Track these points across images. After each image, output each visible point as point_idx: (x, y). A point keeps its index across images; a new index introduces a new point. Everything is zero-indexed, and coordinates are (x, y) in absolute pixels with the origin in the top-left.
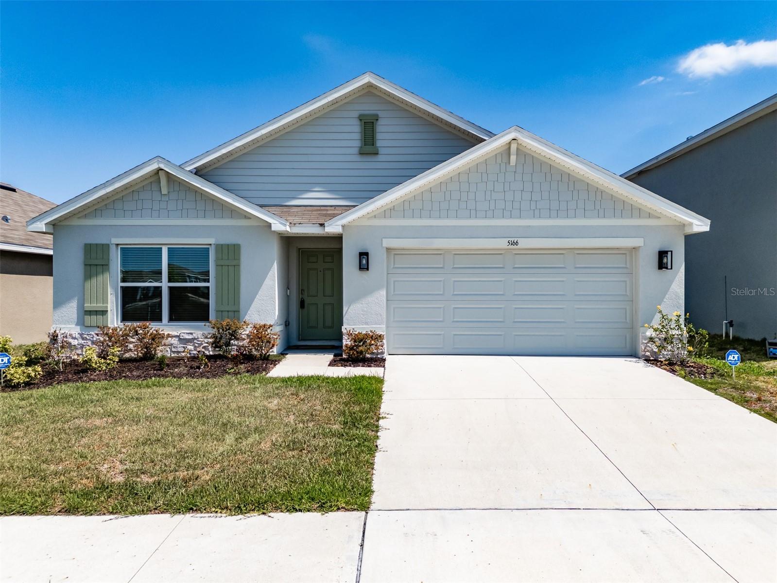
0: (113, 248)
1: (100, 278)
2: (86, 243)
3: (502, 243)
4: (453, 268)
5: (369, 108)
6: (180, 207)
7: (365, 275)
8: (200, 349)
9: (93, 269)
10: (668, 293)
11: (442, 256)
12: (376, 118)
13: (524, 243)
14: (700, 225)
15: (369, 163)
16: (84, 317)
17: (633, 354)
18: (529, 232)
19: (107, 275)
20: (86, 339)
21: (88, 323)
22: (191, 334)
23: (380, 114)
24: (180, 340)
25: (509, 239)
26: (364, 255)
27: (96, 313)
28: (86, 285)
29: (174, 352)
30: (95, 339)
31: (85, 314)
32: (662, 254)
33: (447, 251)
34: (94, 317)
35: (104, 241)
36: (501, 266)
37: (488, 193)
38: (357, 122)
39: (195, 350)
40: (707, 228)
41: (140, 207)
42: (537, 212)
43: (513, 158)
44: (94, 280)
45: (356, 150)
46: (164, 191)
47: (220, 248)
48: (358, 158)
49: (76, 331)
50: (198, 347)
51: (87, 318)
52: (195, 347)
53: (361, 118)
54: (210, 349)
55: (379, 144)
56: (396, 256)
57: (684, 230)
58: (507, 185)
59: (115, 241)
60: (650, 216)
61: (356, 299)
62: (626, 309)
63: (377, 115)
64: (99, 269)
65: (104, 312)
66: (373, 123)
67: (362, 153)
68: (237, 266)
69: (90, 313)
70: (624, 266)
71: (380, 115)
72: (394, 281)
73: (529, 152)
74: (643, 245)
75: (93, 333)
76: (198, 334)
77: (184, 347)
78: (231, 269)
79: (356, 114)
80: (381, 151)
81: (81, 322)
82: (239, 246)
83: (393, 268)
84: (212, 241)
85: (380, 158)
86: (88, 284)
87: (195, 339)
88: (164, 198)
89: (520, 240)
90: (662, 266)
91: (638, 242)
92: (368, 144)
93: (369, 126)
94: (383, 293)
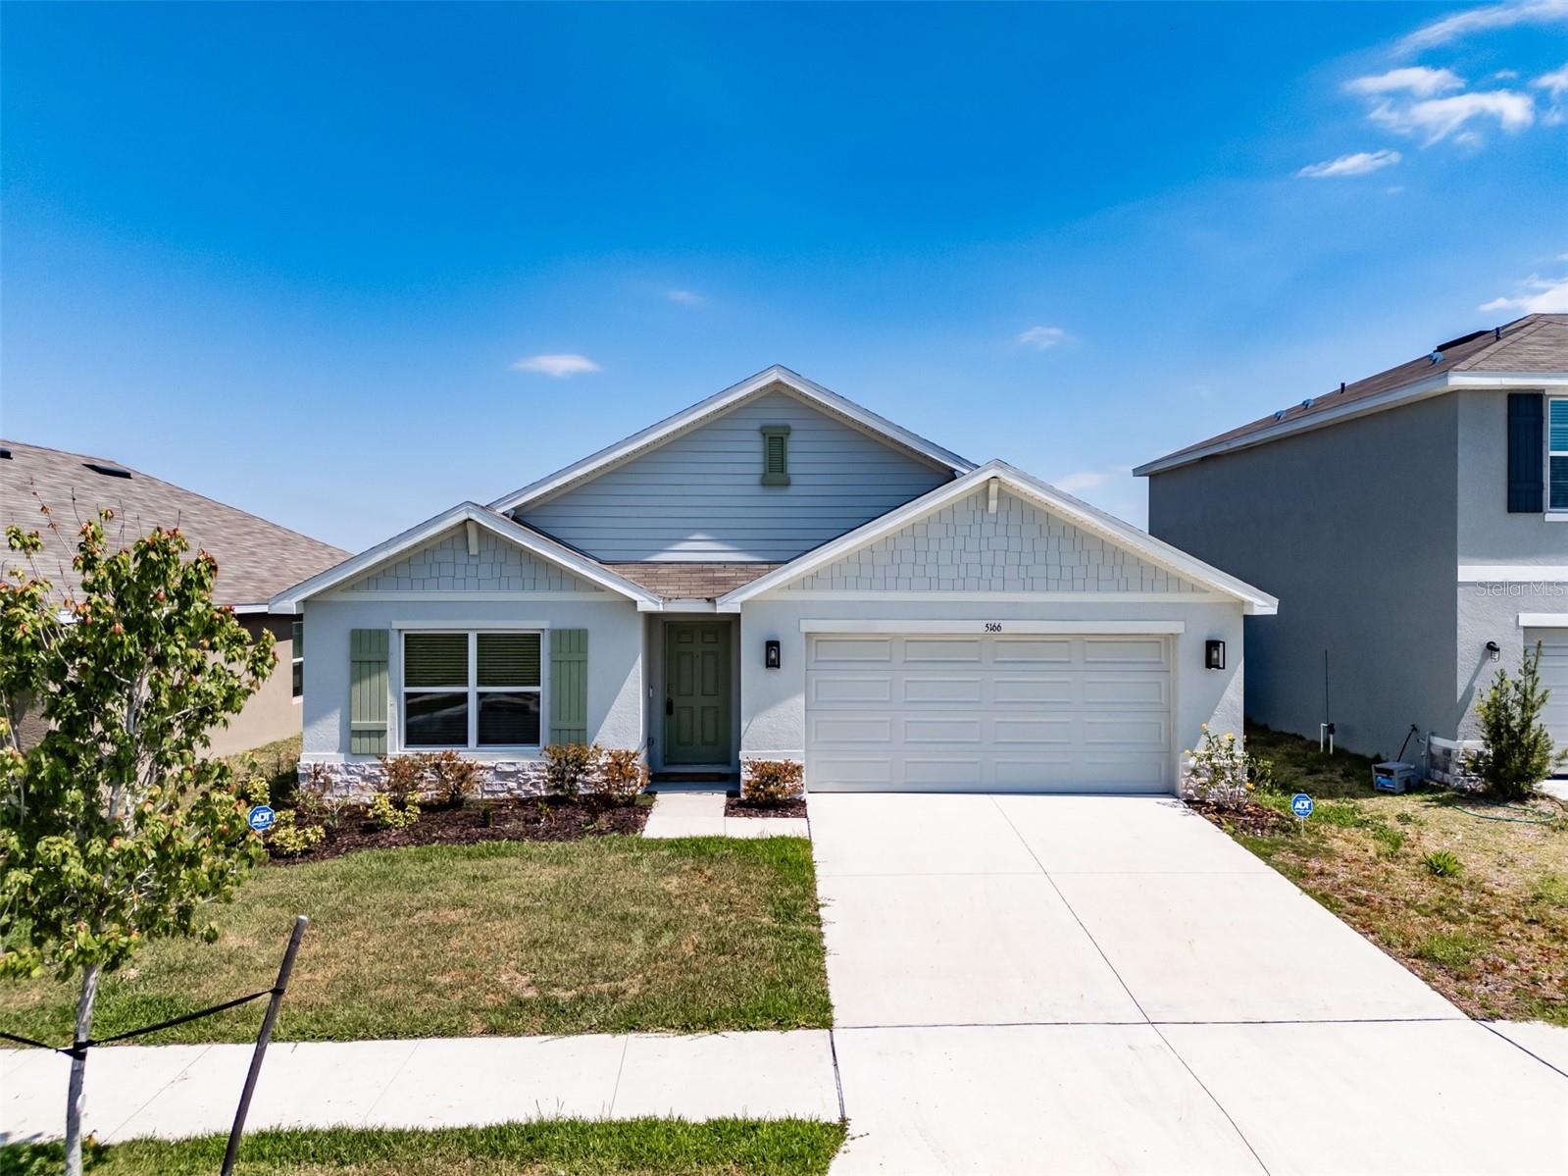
0: (394, 636)
1: (375, 680)
2: (355, 627)
3: (979, 627)
4: (906, 662)
5: (776, 416)
6: (497, 575)
7: (773, 673)
8: (527, 787)
9: (365, 667)
10: (1221, 702)
11: (888, 644)
12: (787, 430)
13: (1008, 627)
14: (1264, 605)
15: (775, 499)
16: (350, 742)
17: (1170, 792)
18: (1017, 612)
19: (386, 676)
20: (354, 773)
21: (356, 748)
22: (514, 764)
23: (793, 424)
24: (497, 773)
25: (987, 622)
26: (772, 646)
27: (369, 733)
28: (353, 691)
29: (487, 792)
30: (366, 773)
31: (353, 736)
32: (1212, 645)
33: (895, 636)
34: (366, 740)
35: (383, 626)
36: (976, 659)
37: (956, 554)
38: (758, 437)
39: (519, 788)
40: (1274, 611)
41: (435, 573)
42: (1028, 582)
43: (993, 504)
44: (366, 683)
45: (756, 479)
46: (474, 550)
47: (558, 635)
48: (758, 490)
49: (336, 759)
50: (524, 784)
51: (356, 741)
52: (520, 784)
53: (764, 431)
54: (542, 788)
55: (791, 469)
56: (820, 644)
57: (1243, 611)
58: (984, 542)
59: (397, 625)
60: (1193, 588)
61: (759, 709)
62: (1160, 724)
63: (788, 427)
64: (374, 666)
65: (381, 733)
66: (782, 438)
67: (765, 483)
68: (583, 663)
69: (359, 733)
70: (1157, 660)
71: (792, 427)
72: (817, 682)
73: (1016, 494)
74: (1182, 631)
75: (364, 764)
76: (523, 763)
77: (502, 784)
78: (574, 667)
79: (757, 426)
80: (795, 480)
81: (346, 748)
82: (586, 631)
83: (816, 661)
84: (545, 624)
85: (792, 490)
86: (356, 689)
87: (519, 772)
88: (473, 561)
89: (1003, 624)
90: (1210, 663)
91: (1175, 627)
92: (775, 470)
93: (776, 443)
94: (801, 700)
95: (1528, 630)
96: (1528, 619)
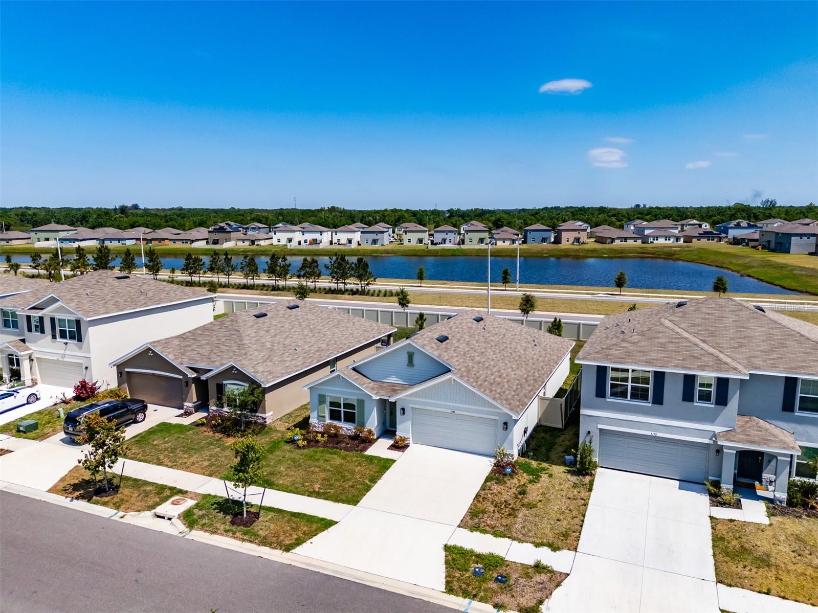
0: (327, 396)
1: (323, 405)
2: (319, 393)
3: (450, 411)
4: (435, 416)
5: (411, 350)
6: (346, 385)
7: (405, 416)
8: (353, 433)
9: (322, 402)
11: (431, 412)
13: (456, 412)
15: (410, 369)
17: (495, 457)
18: (459, 409)
19: (325, 405)
20: (320, 425)
21: (320, 420)
22: (350, 427)
24: (347, 429)
25: (452, 410)
26: (403, 409)
29: (345, 433)
30: (322, 425)
31: (319, 417)
32: (505, 424)
33: (432, 410)
34: (322, 418)
35: (324, 394)
36: (451, 418)
37: (445, 393)
39: (351, 433)
41: (334, 384)
42: (462, 402)
43: (453, 383)
45: (406, 364)
46: (341, 380)
47: (358, 400)
48: (406, 367)
49: (317, 421)
53: (408, 353)
55: (414, 363)
56: (416, 409)
58: (451, 391)
59: (328, 394)
61: (399, 424)
63: (414, 353)
65: (324, 417)
67: (408, 365)
68: (364, 407)
69: (321, 416)
70: (495, 424)
72: (415, 418)
75: (322, 423)
76: (352, 427)
77: (348, 432)
78: (362, 408)
79: (406, 351)
80: (415, 366)
81: (318, 419)
82: (363, 402)
83: (412, 414)
84: (355, 400)
85: (415, 368)
86: (320, 407)
87: (351, 429)
90: (504, 428)
91: (497, 418)
92: (411, 362)
93: (411, 356)
94: (410, 422)
95: (600, 429)
96: (600, 426)
